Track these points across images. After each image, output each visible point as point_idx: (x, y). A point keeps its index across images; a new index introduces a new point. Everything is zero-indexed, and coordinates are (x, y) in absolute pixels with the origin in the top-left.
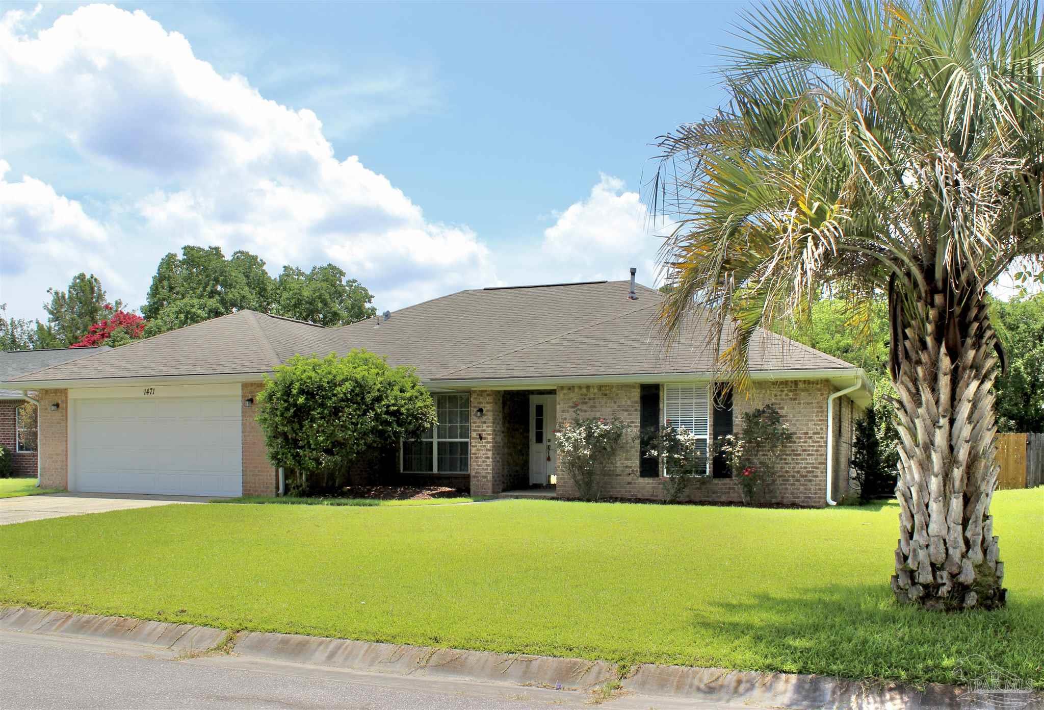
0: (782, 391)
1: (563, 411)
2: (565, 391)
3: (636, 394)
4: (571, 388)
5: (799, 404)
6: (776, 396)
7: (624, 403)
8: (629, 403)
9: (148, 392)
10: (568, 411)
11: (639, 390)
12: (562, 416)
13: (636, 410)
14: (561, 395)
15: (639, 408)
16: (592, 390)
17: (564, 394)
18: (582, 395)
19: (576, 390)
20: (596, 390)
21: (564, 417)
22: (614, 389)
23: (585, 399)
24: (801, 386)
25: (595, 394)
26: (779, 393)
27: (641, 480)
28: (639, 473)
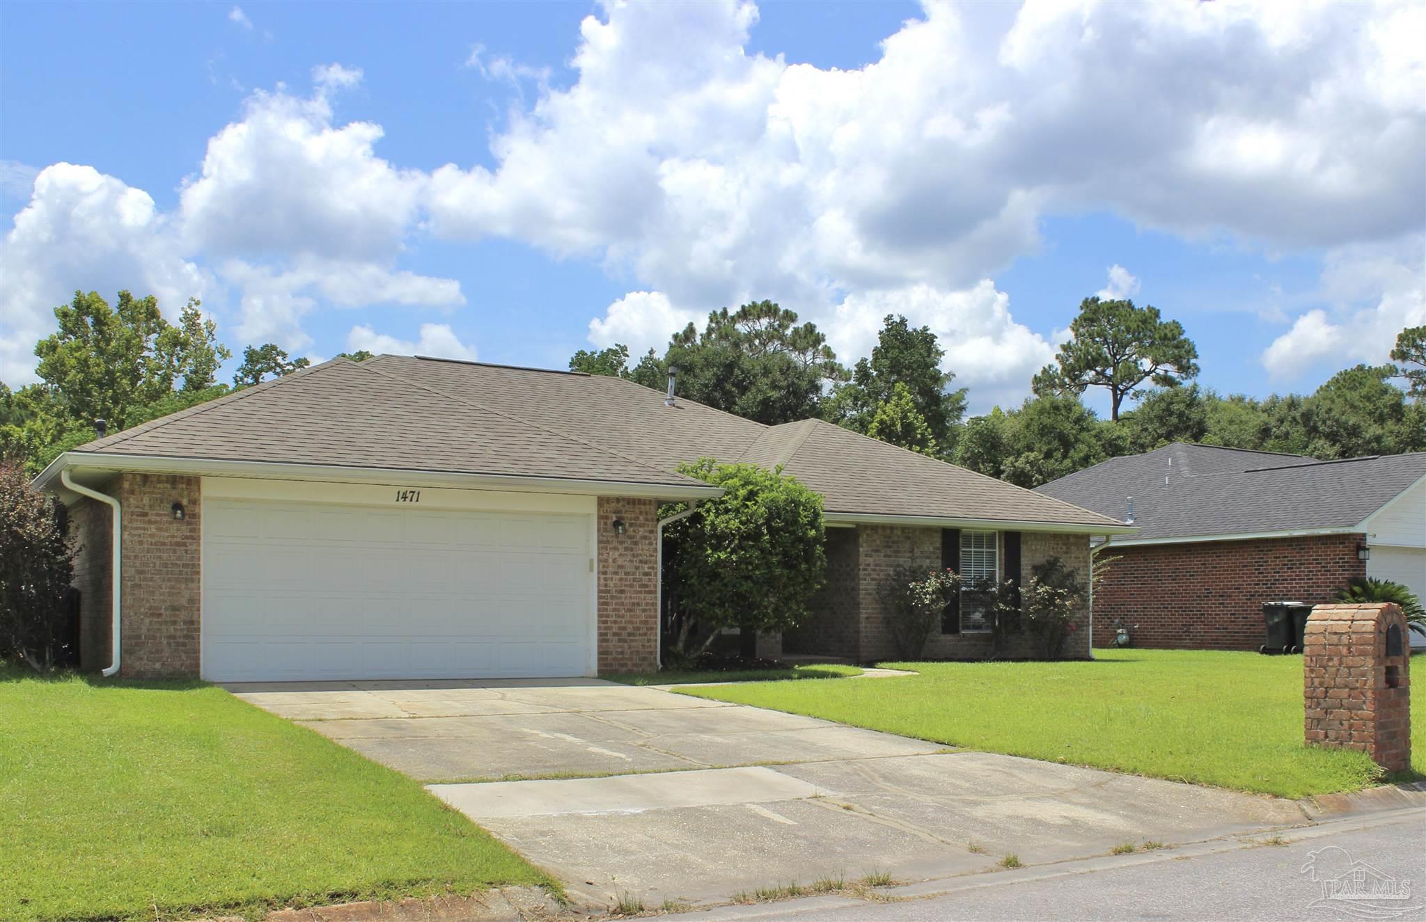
0: (1058, 544)
1: (867, 556)
2: (869, 532)
3: (937, 540)
4: (874, 528)
5: (1071, 557)
6: (1053, 548)
7: (926, 549)
8: (931, 549)
9: (405, 498)
10: (871, 556)
11: (940, 535)
12: (865, 561)
13: (938, 558)
14: (865, 536)
15: (940, 555)
16: (895, 532)
17: (868, 535)
18: (885, 537)
19: (880, 531)
20: (899, 533)
21: (867, 562)
22: (918, 533)
23: (888, 542)
24: (1072, 540)
25: (899, 537)
26: (1055, 547)
27: (943, 637)
28: (940, 630)
